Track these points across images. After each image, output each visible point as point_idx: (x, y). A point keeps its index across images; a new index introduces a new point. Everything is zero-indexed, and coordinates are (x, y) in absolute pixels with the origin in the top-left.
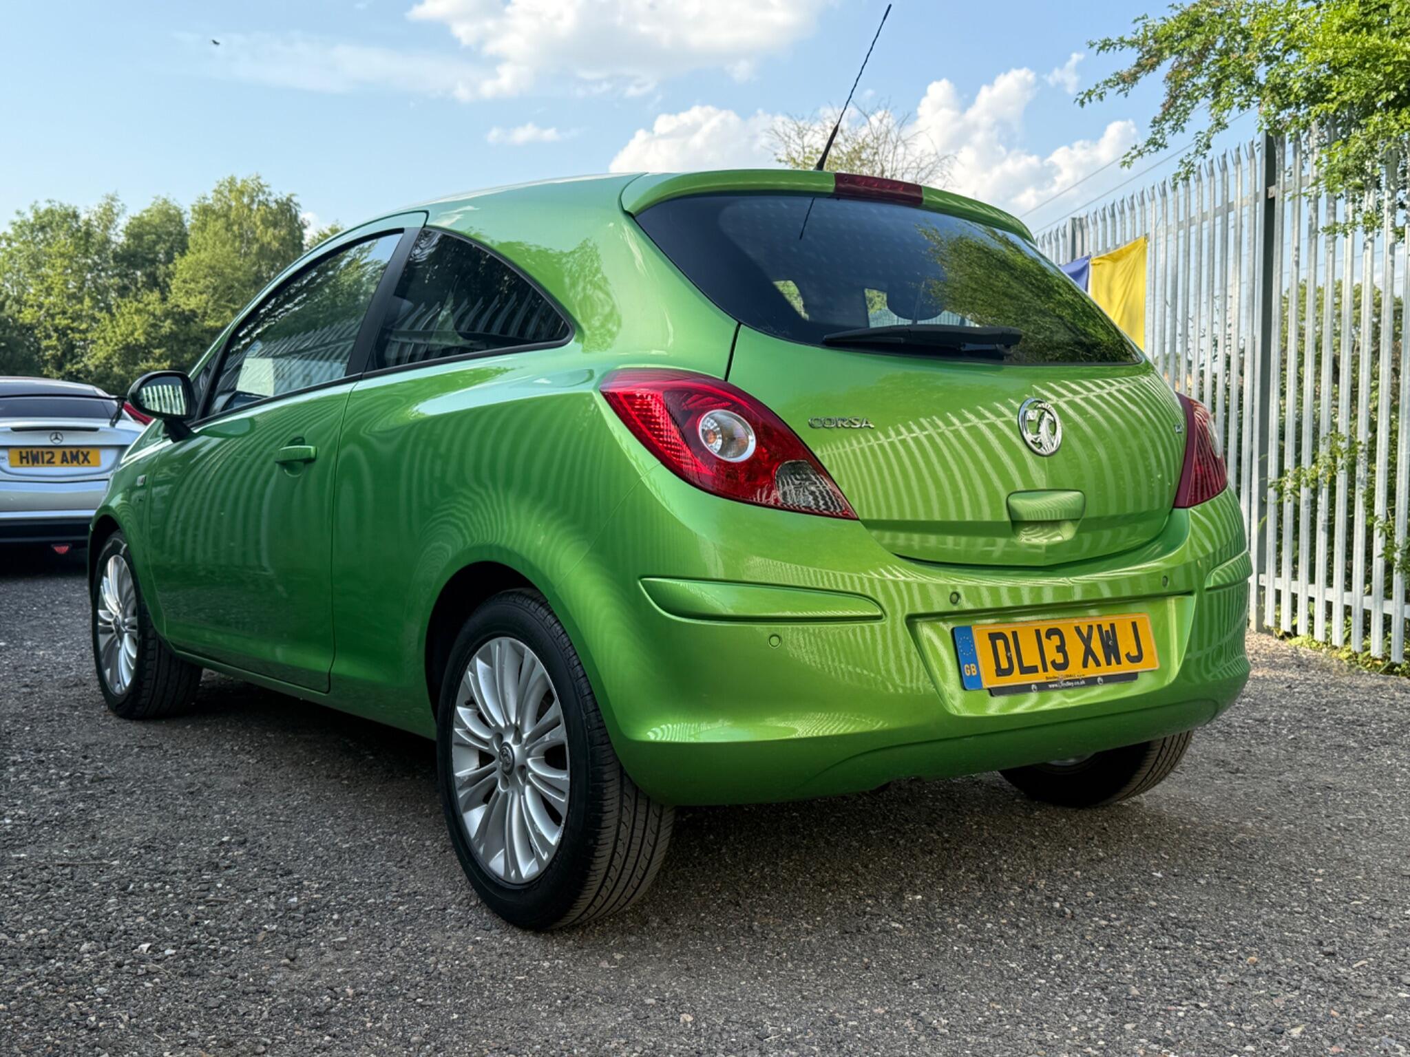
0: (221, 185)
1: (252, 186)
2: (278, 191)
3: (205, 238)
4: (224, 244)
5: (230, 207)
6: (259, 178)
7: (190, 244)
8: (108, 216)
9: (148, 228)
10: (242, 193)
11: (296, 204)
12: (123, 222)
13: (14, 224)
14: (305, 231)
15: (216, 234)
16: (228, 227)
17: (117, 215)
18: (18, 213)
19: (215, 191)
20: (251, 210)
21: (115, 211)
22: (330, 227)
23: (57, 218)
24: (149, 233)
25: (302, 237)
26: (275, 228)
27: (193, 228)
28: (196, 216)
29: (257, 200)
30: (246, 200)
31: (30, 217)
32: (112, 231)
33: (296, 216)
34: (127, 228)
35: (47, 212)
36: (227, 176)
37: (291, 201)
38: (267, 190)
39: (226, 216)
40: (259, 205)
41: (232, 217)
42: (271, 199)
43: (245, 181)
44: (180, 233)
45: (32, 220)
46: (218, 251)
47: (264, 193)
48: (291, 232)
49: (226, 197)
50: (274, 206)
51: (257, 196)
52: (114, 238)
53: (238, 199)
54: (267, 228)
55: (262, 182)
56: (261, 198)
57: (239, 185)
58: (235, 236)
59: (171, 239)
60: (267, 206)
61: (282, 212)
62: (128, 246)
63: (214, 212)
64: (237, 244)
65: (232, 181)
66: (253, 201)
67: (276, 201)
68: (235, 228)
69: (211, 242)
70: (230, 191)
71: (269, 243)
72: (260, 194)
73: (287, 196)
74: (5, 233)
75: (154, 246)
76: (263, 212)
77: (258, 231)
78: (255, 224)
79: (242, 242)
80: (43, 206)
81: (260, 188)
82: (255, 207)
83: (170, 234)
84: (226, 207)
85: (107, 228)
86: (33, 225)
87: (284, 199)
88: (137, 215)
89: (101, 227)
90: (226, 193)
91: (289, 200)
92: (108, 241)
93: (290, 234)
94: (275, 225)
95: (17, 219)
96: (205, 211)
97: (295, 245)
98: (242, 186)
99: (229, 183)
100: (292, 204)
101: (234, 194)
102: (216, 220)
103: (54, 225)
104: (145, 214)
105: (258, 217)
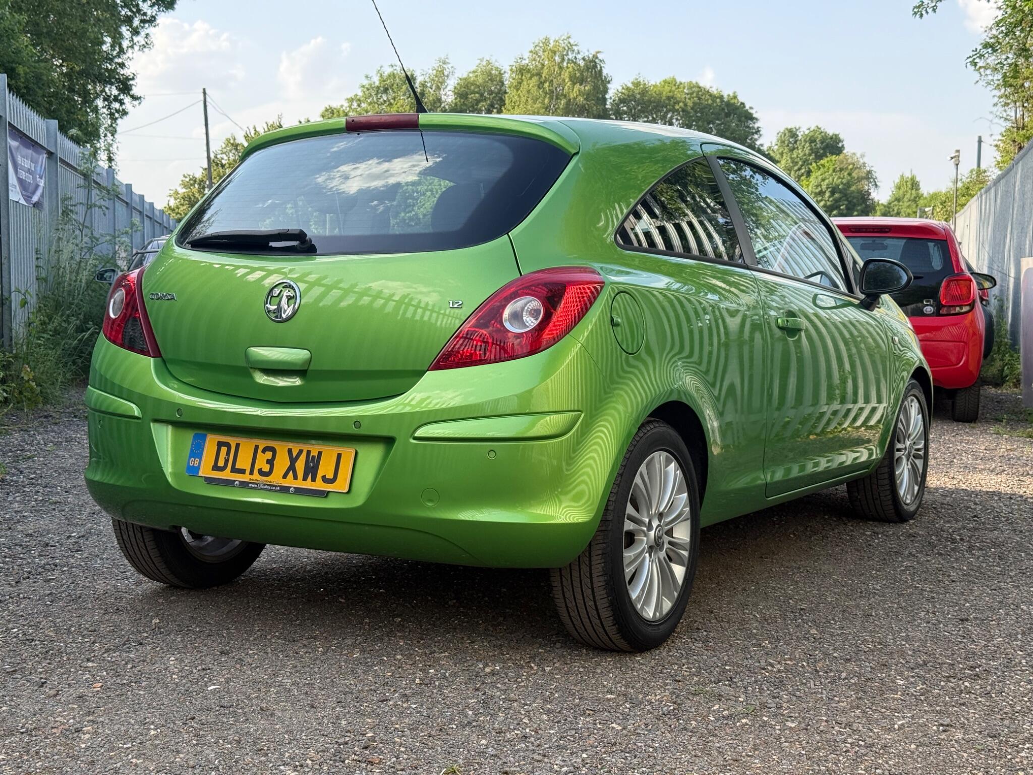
0: (536, 46)
1: (563, 45)
2: (585, 50)
3: (519, 96)
4: (535, 100)
5: (543, 65)
6: (569, 37)
7: (507, 102)
8: (440, 77)
9: (472, 88)
10: (555, 53)
11: (601, 61)
12: (452, 83)
13: (363, 86)
14: (609, 86)
15: (529, 91)
16: (540, 85)
17: (448, 76)
18: (367, 77)
19: (531, 52)
20: (561, 68)
21: (446, 73)
22: (632, 80)
23: (398, 80)
24: (474, 93)
25: (606, 91)
26: (580, 85)
27: (510, 87)
28: (514, 75)
29: (566, 58)
30: (557, 59)
31: (376, 81)
32: (442, 92)
33: (601, 71)
34: (455, 88)
35: (389, 76)
36: (542, 38)
37: (597, 58)
38: (575, 48)
39: (539, 74)
40: (567, 63)
41: (543, 76)
42: (579, 56)
43: (557, 41)
44: (500, 90)
45: (377, 83)
46: (529, 107)
47: (573, 51)
48: (596, 87)
49: (540, 57)
50: (582, 63)
51: (567, 55)
52: (443, 98)
53: (551, 59)
54: (574, 84)
55: (572, 41)
56: (571, 56)
57: (552, 44)
58: (546, 93)
59: (491, 97)
60: (575, 63)
61: (587, 68)
62: (456, 104)
63: (529, 71)
64: (546, 101)
65: (547, 40)
66: (563, 60)
67: (584, 59)
68: (546, 85)
69: (524, 99)
70: (544, 51)
71: (575, 99)
72: (570, 53)
73: (594, 53)
74: (356, 95)
75: (477, 105)
76: (571, 69)
77: (566, 87)
78: (564, 80)
79: (551, 98)
80: (387, 71)
81: (570, 47)
82: (565, 64)
83: (491, 92)
84: (540, 66)
85: (438, 88)
86: (378, 88)
87: (591, 56)
88: (465, 76)
89: (434, 88)
90: (541, 53)
91: (595, 57)
92: (439, 100)
93: (594, 89)
94: (582, 81)
95: (366, 82)
96: (522, 71)
97: (598, 99)
98: (555, 46)
99: (543, 43)
100: (597, 61)
101: (546, 54)
102: (531, 78)
103: (395, 86)
104: (471, 75)
105: (567, 74)
